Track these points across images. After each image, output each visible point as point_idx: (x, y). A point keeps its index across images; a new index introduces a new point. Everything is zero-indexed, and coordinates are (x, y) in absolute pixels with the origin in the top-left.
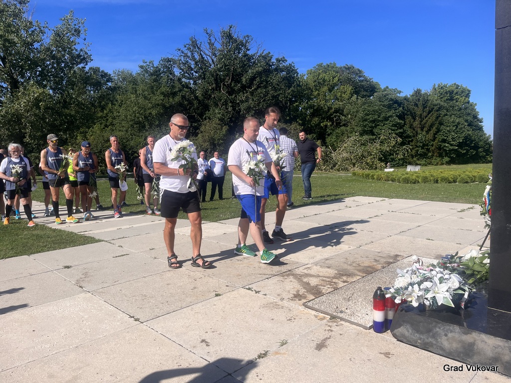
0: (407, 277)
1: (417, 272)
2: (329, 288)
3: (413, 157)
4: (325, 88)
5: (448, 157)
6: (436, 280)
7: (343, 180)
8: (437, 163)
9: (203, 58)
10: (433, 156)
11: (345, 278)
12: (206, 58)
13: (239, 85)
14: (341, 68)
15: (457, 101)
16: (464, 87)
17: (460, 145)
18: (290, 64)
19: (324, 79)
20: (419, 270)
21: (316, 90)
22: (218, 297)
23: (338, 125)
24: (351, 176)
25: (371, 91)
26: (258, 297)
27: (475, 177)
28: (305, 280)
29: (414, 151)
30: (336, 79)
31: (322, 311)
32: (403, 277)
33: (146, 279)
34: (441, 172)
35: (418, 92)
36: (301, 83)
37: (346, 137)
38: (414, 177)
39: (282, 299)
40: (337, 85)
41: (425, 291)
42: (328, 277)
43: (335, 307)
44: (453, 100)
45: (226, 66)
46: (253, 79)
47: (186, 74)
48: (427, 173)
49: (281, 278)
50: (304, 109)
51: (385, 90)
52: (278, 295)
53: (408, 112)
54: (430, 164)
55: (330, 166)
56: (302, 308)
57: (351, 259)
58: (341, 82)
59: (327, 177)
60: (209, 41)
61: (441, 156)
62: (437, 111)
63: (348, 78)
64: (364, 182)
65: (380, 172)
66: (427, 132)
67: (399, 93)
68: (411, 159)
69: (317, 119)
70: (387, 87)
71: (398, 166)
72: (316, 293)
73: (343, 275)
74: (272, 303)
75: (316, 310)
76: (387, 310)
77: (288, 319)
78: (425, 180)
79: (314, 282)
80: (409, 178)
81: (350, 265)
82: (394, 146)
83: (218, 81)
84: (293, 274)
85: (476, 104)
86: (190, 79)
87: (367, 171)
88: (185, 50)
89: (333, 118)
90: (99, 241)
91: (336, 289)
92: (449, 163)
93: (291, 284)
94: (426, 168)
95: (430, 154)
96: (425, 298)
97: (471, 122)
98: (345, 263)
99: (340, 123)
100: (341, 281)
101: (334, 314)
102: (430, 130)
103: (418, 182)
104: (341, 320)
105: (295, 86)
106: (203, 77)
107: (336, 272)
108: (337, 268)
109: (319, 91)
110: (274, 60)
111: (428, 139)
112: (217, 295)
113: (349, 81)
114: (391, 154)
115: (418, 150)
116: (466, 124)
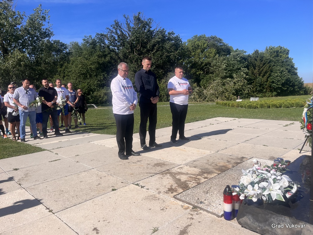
0: (249, 175)
1: (257, 172)
2: (194, 183)
3: (254, 92)
4: (199, 51)
5: (276, 92)
6: (271, 180)
7: (211, 107)
8: (269, 96)
9: (123, 33)
10: (266, 91)
11: (206, 175)
12: (124, 33)
13: (146, 50)
14: (208, 38)
15: (281, 57)
16: (285, 48)
17: (283, 85)
18: (177, 36)
19: (198, 45)
20: (258, 170)
21: (194, 51)
22: (114, 191)
23: (208, 73)
24: (215, 105)
25: (227, 52)
26: (143, 190)
27: (293, 103)
28: (178, 177)
29: (254, 89)
30: (206, 45)
31: (186, 202)
32: (246, 176)
33: (67, 178)
34: (272, 101)
35: (257, 52)
36: (184, 48)
37: (212, 81)
38: (255, 105)
39: (159, 193)
40: (206, 48)
41: (263, 189)
42: (194, 175)
43: (197, 199)
44: (279, 56)
45: (137, 37)
46: (154, 45)
47: (113, 44)
48: (263, 102)
49: (161, 176)
50: (186, 63)
51: (236, 51)
52: (157, 189)
53: (250, 64)
54: (264, 96)
55: (203, 99)
56: (173, 200)
57: (211, 161)
58: (209, 47)
59: (200, 106)
60: (126, 22)
61: (271, 91)
62: (269, 63)
63: (213, 44)
64: (223, 108)
65: (234, 102)
66: (263, 77)
67: (245, 53)
68: (252, 94)
69: (194, 70)
70: (238, 49)
71: (245, 98)
72: (184, 187)
73: (204, 173)
74: (152, 196)
75: (183, 201)
76: (234, 202)
77: (161, 209)
78: (262, 106)
79: (183, 178)
80: (251, 105)
81: (210, 165)
82: (242, 86)
83: (132, 47)
84: (170, 173)
85: (293, 59)
86: (115, 47)
87: (225, 102)
88: (111, 28)
89: (204, 69)
90: (44, 150)
91: (199, 184)
92: (276, 96)
93: (168, 180)
94: (262, 99)
95: (265, 90)
96: (263, 195)
97: (290, 70)
98: (207, 163)
99: (208, 72)
100: (203, 178)
101: (196, 204)
102: (264, 75)
103: (258, 108)
104: (200, 209)
105: (180, 49)
106: (123, 45)
107: (200, 170)
108: (201, 168)
109: (195, 52)
110: (166, 33)
111: (264, 81)
112: (113, 190)
113: (214, 45)
114: (240, 91)
115: (257, 88)
116: (287, 71)
